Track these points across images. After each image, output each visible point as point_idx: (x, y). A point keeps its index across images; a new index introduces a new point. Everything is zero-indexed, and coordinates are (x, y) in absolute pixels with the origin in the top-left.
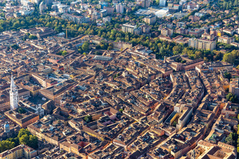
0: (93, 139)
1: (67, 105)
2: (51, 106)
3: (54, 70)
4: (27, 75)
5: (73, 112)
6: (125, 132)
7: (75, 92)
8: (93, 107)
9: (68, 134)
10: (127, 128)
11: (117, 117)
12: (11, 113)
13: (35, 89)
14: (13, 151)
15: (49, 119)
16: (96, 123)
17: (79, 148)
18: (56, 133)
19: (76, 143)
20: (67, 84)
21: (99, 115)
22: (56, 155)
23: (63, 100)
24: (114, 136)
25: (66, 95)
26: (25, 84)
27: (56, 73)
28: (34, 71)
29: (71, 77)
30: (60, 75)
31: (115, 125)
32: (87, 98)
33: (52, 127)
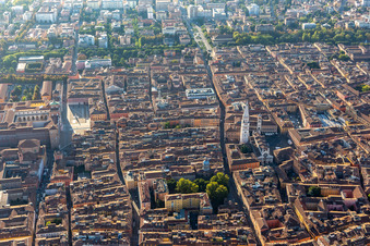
0: (294, 223)
1: (305, 160)
2: (284, 156)
3: (332, 108)
4: (293, 105)
5: (307, 173)
6: (347, 231)
7: (331, 147)
8: (334, 176)
9: (268, 202)
10: (354, 227)
11: (357, 203)
12: (232, 147)
13: (286, 126)
14: (185, 198)
15: (264, 171)
16: (318, 201)
17: (264, 227)
18: (257, 194)
19: (267, 219)
20: (329, 132)
21: (334, 191)
22: (231, 225)
23: (306, 152)
24: (326, 231)
25: (314, 148)
26: (279, 116)
27: (331, 112)
28: (305, 102)
29: (346, 124)
30: (334, 117)
31: (344, 215)
32: (340, 161)
33: (258, 184)
